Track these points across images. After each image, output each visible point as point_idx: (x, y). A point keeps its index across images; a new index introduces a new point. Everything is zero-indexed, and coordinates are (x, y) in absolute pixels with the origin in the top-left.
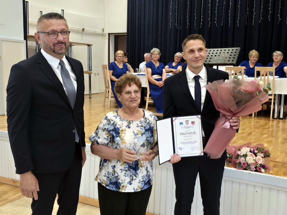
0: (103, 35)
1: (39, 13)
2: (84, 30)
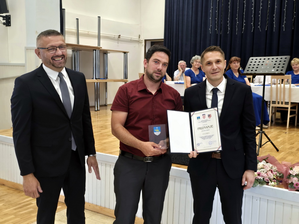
0: (139, 42)
1: (76, 21)
2: (120, 37)
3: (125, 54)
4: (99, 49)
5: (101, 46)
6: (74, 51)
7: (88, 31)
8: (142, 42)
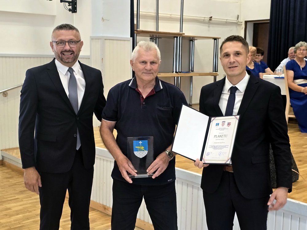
0: (237, 24)
2: (212, 19)
3: (215, 41)
4: (182, 36)
5: (183, 32)
6: (152, 39)
7: (170, 14)
8: (242, 24)
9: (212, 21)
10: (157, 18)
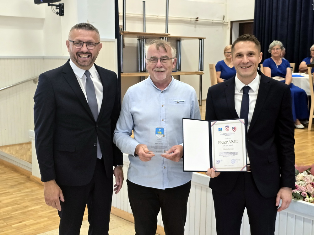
0: (223, 24)
1: (142, 4)
2: (198, 20)
3: (201, 41)
4: (167, 37)
5: (169, 33)
6: (139, 39)
7: (157, 15)
8: (228, 25)
9: (198, 21)
10: (144, 20)
